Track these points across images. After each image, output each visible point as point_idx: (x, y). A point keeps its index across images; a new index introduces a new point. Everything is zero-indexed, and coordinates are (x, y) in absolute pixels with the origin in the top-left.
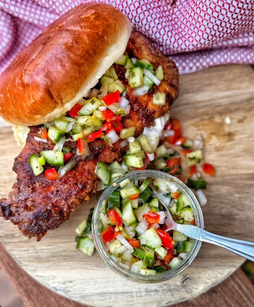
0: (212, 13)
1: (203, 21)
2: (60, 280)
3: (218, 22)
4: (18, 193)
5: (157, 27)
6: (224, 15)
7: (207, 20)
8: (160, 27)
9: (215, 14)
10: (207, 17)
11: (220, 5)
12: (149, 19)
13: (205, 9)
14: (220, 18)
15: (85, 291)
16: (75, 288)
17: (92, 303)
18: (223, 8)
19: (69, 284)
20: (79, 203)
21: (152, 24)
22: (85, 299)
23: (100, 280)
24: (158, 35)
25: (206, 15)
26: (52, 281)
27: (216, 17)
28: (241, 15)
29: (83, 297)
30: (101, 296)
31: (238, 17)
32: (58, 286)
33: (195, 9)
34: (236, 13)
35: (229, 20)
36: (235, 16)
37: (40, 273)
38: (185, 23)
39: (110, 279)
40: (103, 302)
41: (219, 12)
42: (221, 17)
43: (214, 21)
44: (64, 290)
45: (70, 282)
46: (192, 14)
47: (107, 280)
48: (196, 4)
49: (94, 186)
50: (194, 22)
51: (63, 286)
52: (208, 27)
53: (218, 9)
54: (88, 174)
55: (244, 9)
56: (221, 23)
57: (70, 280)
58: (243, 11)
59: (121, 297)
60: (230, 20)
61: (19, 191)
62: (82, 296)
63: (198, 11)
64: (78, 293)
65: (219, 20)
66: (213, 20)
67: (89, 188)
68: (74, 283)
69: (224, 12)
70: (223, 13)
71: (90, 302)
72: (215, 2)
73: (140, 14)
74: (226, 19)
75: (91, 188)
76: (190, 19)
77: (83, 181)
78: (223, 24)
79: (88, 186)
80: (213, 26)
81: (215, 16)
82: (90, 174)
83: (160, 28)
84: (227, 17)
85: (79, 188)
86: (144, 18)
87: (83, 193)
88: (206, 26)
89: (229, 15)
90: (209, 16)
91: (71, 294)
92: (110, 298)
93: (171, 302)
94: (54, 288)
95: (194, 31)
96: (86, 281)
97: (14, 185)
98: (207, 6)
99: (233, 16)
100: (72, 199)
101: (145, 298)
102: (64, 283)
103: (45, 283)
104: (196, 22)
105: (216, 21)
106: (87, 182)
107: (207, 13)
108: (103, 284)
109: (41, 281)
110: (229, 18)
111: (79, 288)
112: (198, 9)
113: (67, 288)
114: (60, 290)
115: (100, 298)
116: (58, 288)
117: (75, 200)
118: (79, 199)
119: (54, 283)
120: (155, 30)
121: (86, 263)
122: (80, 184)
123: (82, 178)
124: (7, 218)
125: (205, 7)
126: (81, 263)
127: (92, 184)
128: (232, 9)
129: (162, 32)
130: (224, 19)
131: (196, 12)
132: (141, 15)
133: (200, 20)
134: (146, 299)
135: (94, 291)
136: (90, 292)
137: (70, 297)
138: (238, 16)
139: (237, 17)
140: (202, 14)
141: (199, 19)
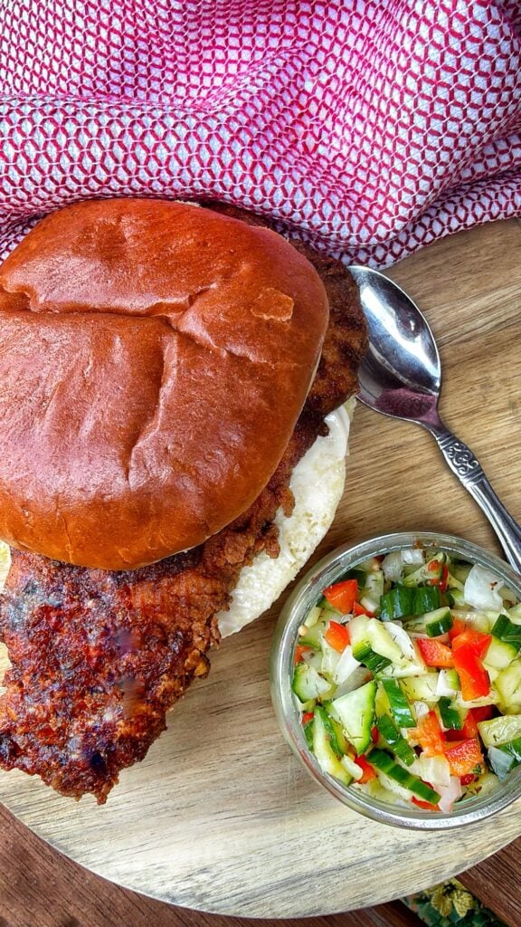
0: (428, 126)
1: (408, 150)
2: (177, 872)
3: (449, 142)
4: (22, 698)
5: (312, 201)
6: (460, 120)
7: (418, 147)
8: (318, 198)
9: (436, 125)
10: (417, 138)
11: (443, 98)
12: (290, 186)
13: (406, 121)
14: (451, 131)
15: (244, 885)
16: (218, 883)
17: (269, 913)
18: (452, 102)
19: (203, 877)
20: (181, 689)
21: (299, 198)
22: (251, 906)
23: (275, 850)
24: (317, 220)
25: (414, 132)
26: (158, 879)
27: (441, 131)
28: (504, 104)
29: (245, 901)
30: (288, 889)
31: (497, 112)
32: (175, 888)
33: (381, 125)
34: (490, 106)
35: (475, 127)
36: (487, 113)
37: (123, 867)
38: (365, 165)
39: (301, 842)
40: (297, 903)
41: (445, 116)
42: (453, 127)
43: (438, 141)
44: (193, 896)
45: (204, 871)
46: (379, 141)
47: (293, 844)
48: (380, 110)
49: (211, 634)
50: (386, 159)
51: (189, 884)
52: (426, 162)
53: (440, 109)
54: (190, 608)
55: (509, 89)
56: (456, 142)
57: (201, 866)
58: (505, 95)
59: (337, 880)
60: (478, 127)
61: (22, 693)
62: (240, 901)
63: (391, 130)
64: (229, 894)
65: (450, 135)
66: (433, 141)
67: (200, 642)
68: (215, 871)
69: (456, 112)
70: (456, 116)
71: (265, 909)
72: (428, 94)
73: (262, 182)
74: (467, 128)
75: (205, 643)
76: (377, 153)
77: (178, 628)
78: (462, 142)
79: (197, 639)
80: (438, 155)
81: (435, 128)
82: (192, 608)
83: (320, 201)
84: (469, 121)
85: (174, 652)
86: (275, 188)
87: (188, 660)
88: (421, 162)
89: (472, 114)
90: (420, 134)
91: (213, 902)
92: (312, 888)
93: (464, 864)
94: (168, 895)
95: (391, 183)
96: (243, 859)
97: (7, 677)
98: (409, 111)
99: (484, 114)
100: (163, 683)
101: (398, 869)
102: (189, 877)
103: (139, 888)
104: (393, 157)
105: (441, 141)
106: (190, 630)
107: (413, 128)
108: (285, 858)
109: (129, 885)
110: (472, 122)
111: (229, 881)
112: (389, 125)
113: (199, 887)
114: (183, 897)
115: (285, 895)
116: (176, 893)
117: (171, 683)
118: (181, 678)
119: (163, 883)
120: (308, 209)
121: (233, 814)
122: (174, 639)
123: (175, 622)
124: (9, 764)
125: (404, 113)
126: (219, 816)
127: (205, 629)
128: (476, 98)
129: (327, 209)
130: (460, 129)
131: (387, 133)
132: (266, 182)
133: (401, 149)
134: (401, 872)
135: (268, 881)
136: (257, 885)
137: (213, 909)
138: (495, 111)
139: (494, 114)
140: (403, 134)
141: (398, 148)
